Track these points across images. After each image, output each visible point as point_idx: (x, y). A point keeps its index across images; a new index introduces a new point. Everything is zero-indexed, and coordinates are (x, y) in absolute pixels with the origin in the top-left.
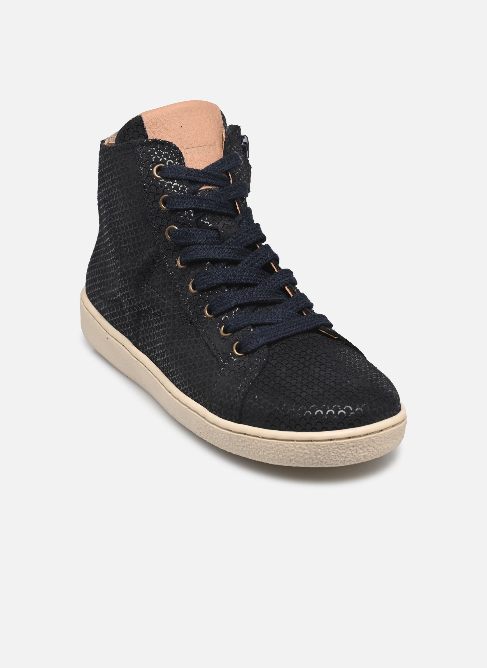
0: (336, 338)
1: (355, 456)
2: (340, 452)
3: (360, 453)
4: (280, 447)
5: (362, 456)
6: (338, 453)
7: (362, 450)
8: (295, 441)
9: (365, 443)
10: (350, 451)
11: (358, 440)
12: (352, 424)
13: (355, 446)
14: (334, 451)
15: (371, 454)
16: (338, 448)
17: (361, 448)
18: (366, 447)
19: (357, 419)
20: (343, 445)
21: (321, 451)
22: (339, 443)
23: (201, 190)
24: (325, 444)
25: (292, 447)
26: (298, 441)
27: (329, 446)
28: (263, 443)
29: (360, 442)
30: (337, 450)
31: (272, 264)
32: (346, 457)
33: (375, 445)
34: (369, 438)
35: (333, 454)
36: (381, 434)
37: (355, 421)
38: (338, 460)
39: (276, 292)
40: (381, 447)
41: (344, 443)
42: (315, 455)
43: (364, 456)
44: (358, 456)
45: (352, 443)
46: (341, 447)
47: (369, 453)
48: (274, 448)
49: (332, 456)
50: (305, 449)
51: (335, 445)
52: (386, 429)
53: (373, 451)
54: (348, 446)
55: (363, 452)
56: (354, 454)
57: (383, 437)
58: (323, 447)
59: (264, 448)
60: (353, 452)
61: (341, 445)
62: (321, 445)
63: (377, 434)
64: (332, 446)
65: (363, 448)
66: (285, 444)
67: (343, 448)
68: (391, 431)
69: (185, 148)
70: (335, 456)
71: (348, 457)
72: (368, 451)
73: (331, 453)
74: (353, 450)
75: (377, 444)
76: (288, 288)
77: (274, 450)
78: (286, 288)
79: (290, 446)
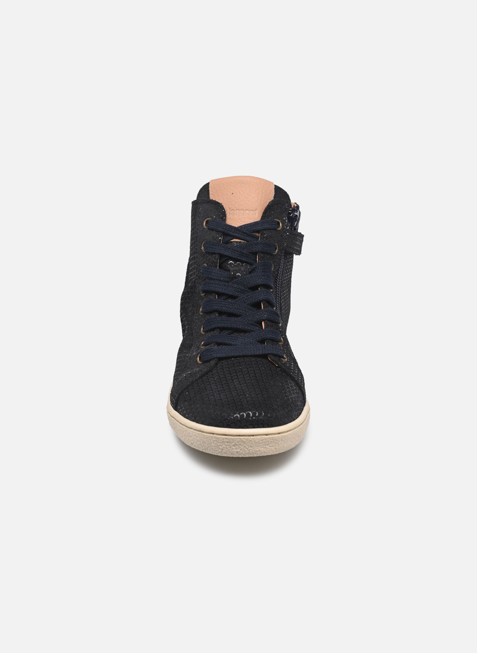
0: (277, 365)
1: (229, 450)
2: (218, 445)
3: (233, 449)
5: (235, 451)
6: (217, 445)
7: (235, 447)
9: (236, 441)
10: (225, 445)
11: (231, 438)
12: (230, 425)
13: (229, 442)
14: (214, 443)
15: (243, 452)
16: (216, 441)
17: (234, 445)
18: (238, 445)
19: (234, 423)
20: (220, 439)
21: (206, 441)
22: (217, 437)
23: (232, 241)
24: (208, 436)
27: (211, 438)
29: (233, 440)
30: (216, 442)
31: (262, 304)
32: (222, 450)
33: (246, 445)
34: (240, 439)
35: (213, 445)
36: (251, 438)
37: (232, 424)
38: (218, 451)
39: (252, 324)
40: (251, 448)
41: (220, 438)
42: (203, 443)
43: (237, 452)
44: (232, 451)
45: (226, 440)
46: (219, 441)
47: (241, 450)
49: (213, 446)
50: (197, 437)
51: (214, 438)
52: (256, 435)
53: (245, 450)
54: (223, 441)
55: (236, 449)
56: (229, 449)
57: (253, 440)
58: (207, 437)
60: (227, 447)
61: (218, 439)
62: (206, 436)
63: (248, 437)
64: (213, 439)
65: (235, 445)
67: (220, 442)
68: (262, 438)
69: (231, 209)
70: (215, 446)
71: (224, 450)
72: (240, 449)
73: (212, 443)
74: (227, 445)
75: (248, 445)
76: (264, 323)
78: (263, 322)
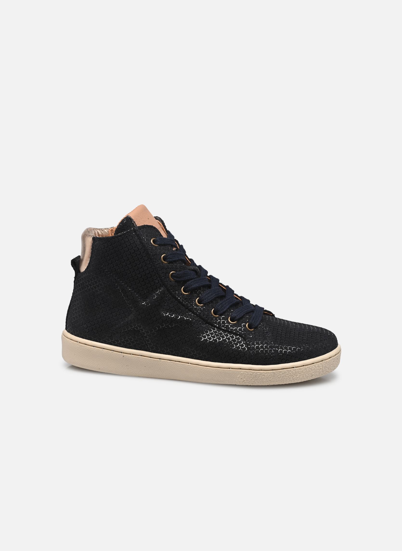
4: (307, 369)
8: (315, 363)
25: (314, 367)
26: (316, 363)
28: (297, 370)
48: (304, 371)
59: (298, 373)
66: (310, 367)
77: (303, 372)
79: (312, 367)
